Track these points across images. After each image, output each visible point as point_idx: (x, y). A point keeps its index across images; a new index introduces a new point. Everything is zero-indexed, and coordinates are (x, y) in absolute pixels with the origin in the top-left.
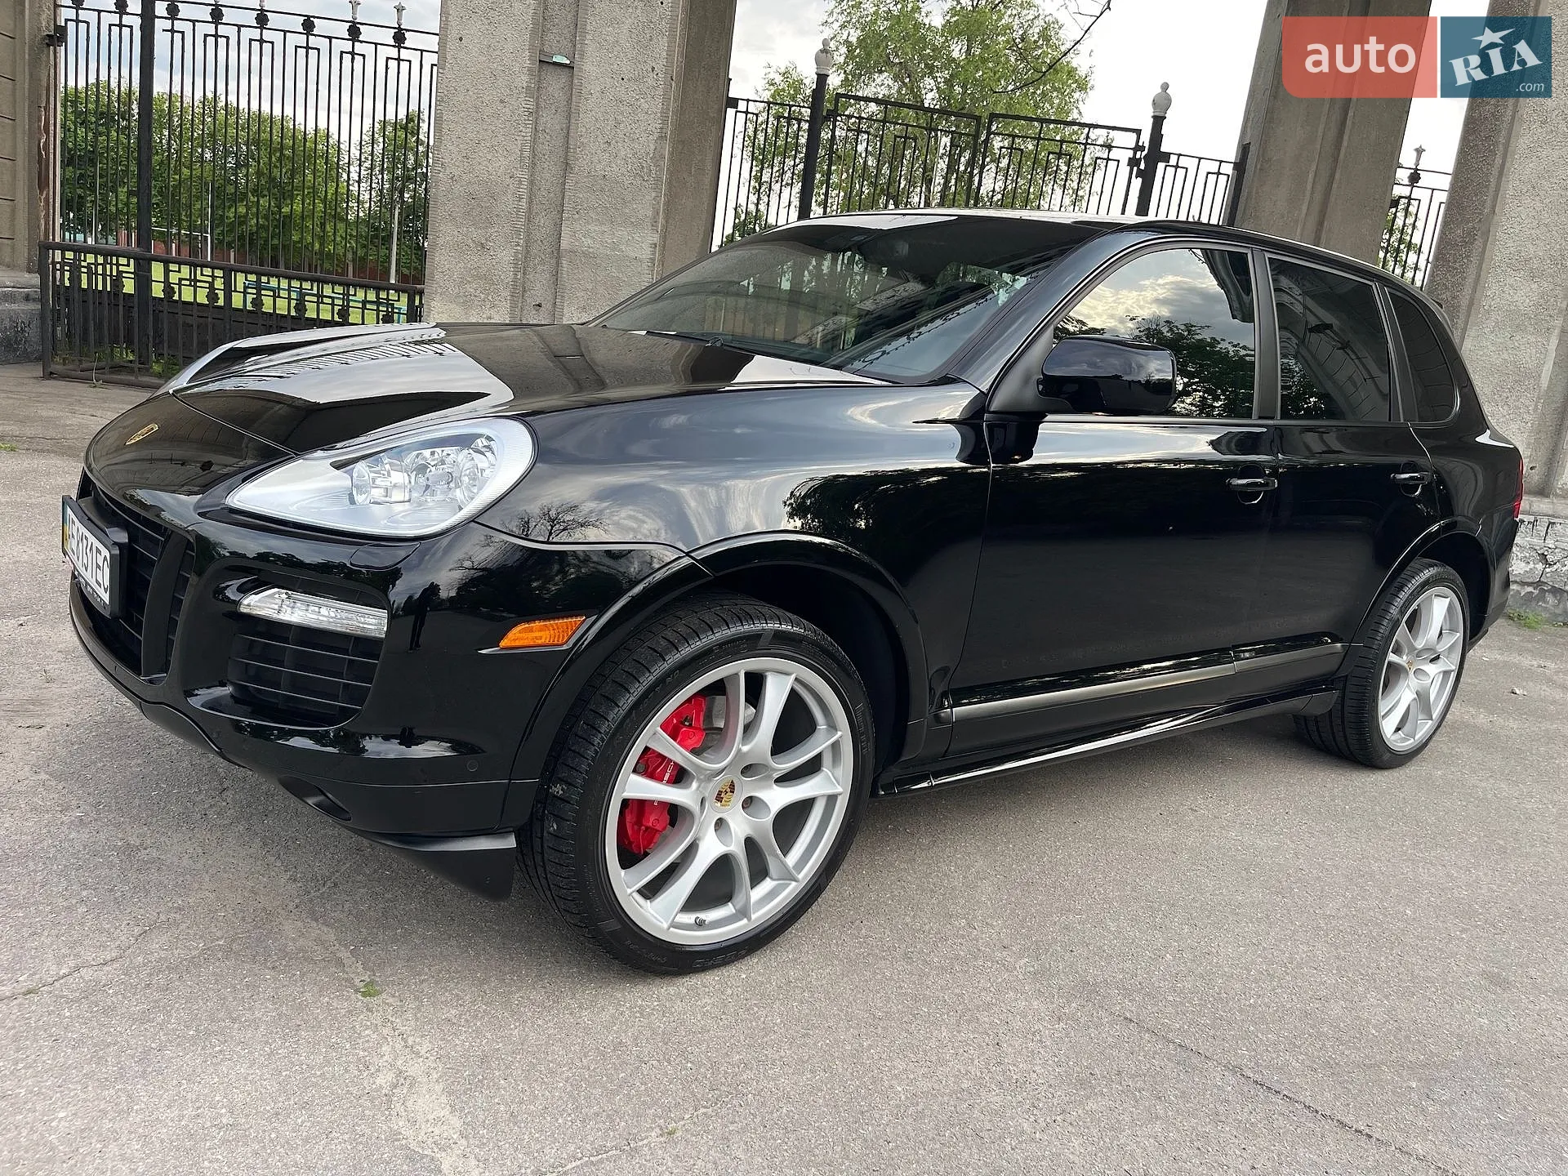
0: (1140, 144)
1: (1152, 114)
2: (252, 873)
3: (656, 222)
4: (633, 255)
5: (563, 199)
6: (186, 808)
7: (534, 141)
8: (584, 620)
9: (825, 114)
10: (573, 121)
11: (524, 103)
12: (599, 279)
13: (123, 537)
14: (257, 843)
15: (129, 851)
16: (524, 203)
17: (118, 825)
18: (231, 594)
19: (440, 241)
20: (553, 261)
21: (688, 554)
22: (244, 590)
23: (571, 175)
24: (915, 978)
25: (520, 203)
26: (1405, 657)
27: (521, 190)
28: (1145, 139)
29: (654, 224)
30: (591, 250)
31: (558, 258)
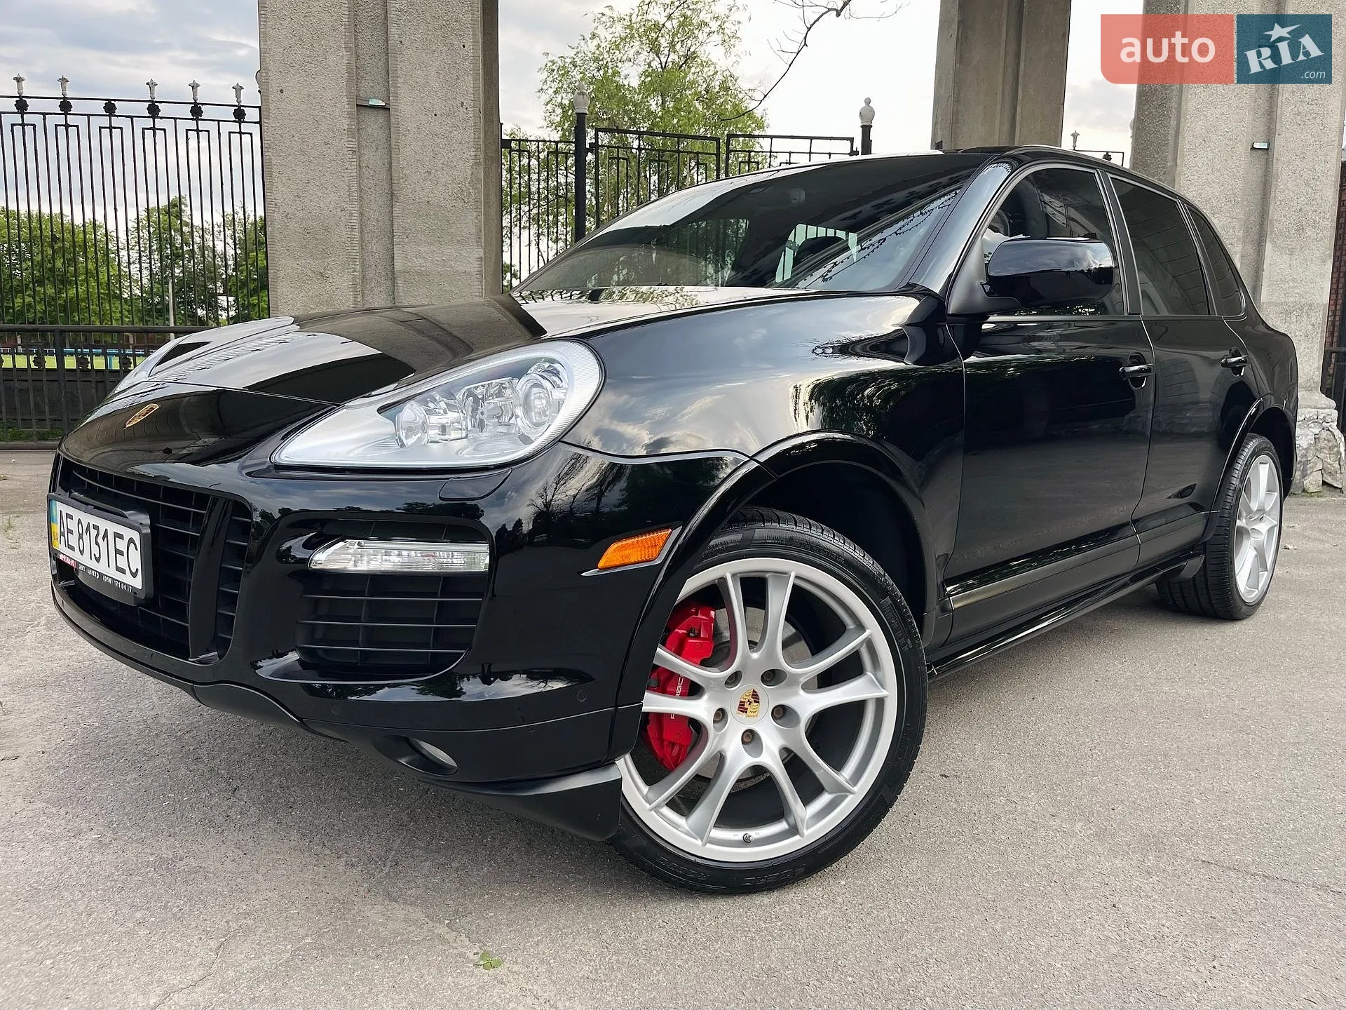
0: (854, 149)
1: (861, 124)
2: (305, 866)
3: (479, 238)
4: (461, 269)
5: (392, 225)
6: (205, 813)
7: (360, 176)
8: (671, 533)
9: (588, 146)
10: (394, 155)
11: (346, 144)
12: (433, 294)
13: (145, 519)
14: (295, 836)
15: (164, 865)
16: (357, 233)
17: (141, 841)
18: (299, 553)
19: (281, 274)
20: (389, 283)
21: (752, 458)
22: (312, 545)
23: (398, 204)
24: (996, 857)
25: (353, 233)
26: (1244, 521)
27: (352, 221)
28: (858, 145)
29: (478, 240)
30: (423, 269)
31: (394, 279)
